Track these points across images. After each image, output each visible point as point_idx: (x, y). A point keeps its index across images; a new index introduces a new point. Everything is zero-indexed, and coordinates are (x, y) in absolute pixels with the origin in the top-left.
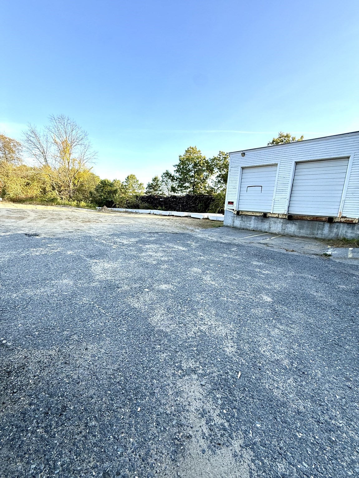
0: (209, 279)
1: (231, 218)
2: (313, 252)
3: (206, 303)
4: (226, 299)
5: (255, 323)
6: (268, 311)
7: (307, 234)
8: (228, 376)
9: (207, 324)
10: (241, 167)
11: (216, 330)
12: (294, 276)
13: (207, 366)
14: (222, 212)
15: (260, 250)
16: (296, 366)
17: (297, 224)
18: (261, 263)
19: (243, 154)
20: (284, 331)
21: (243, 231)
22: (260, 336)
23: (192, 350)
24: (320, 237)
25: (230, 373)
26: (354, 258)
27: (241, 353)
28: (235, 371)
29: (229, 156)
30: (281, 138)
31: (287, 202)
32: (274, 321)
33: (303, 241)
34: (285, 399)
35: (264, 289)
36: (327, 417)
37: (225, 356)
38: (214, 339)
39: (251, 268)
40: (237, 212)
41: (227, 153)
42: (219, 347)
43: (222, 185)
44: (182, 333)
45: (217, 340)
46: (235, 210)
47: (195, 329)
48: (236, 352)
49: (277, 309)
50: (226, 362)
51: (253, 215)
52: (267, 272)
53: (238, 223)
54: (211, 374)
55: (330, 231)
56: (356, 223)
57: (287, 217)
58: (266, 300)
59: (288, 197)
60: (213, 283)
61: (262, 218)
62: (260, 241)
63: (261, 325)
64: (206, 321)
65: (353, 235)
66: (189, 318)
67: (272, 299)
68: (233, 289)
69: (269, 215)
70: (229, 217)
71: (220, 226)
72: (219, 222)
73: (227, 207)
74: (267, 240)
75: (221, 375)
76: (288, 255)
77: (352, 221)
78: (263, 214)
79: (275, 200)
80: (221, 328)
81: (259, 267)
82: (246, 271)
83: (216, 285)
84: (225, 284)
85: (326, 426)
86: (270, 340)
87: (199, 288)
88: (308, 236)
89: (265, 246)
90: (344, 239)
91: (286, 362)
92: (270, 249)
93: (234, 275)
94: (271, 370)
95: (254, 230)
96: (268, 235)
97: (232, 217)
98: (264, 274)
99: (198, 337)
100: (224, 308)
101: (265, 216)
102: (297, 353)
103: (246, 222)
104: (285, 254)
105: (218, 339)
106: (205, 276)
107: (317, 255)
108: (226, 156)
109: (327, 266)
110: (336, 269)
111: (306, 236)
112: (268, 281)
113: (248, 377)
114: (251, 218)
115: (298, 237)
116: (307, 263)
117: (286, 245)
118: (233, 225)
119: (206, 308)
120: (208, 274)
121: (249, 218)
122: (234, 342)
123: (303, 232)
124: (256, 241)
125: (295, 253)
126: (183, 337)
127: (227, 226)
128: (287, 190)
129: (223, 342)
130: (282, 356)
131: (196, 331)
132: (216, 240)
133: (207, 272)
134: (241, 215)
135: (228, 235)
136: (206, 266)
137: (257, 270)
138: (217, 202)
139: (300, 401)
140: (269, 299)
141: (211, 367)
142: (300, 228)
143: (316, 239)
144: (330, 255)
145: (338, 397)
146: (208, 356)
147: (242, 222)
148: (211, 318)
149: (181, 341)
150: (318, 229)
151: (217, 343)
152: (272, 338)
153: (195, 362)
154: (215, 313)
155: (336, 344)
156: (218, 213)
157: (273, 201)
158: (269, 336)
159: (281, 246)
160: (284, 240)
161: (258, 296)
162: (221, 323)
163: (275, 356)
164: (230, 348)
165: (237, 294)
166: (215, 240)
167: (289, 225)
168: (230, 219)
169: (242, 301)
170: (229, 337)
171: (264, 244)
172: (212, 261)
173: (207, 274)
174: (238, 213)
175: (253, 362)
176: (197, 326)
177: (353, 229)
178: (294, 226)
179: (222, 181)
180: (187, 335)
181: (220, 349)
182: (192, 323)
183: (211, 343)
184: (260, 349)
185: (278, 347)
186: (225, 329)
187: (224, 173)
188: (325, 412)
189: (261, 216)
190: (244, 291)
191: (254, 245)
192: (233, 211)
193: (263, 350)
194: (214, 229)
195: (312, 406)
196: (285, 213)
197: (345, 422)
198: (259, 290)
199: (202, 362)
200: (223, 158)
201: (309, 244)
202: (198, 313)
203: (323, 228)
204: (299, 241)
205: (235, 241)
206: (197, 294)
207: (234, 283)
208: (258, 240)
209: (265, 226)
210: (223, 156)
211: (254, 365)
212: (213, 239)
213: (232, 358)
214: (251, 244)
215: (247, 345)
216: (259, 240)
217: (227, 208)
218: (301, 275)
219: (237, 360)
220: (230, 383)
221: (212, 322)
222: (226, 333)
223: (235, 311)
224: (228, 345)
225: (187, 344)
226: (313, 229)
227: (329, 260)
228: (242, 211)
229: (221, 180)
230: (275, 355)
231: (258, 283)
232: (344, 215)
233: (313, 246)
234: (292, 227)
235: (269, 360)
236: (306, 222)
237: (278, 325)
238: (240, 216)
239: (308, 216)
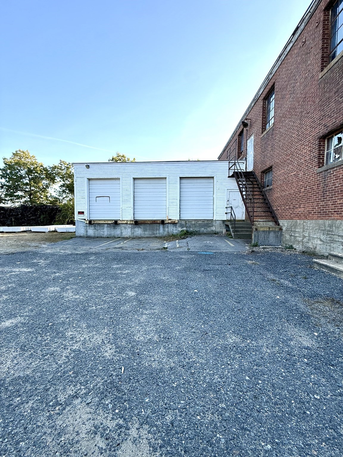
0: (71, 294)
1: (83, 228)
2: (156, 248)
3: (73, 320)
4: (94, 308)
5: (126, 318)
6: (134, 303)
7: (150, 235)
8: (112, 378)
9: (80, 341)
10: (88, 179)
11: (91, 342)
12: (148, 269)
13: (89, 382)
14: (73, 223)
15: (117, 254)
16: (162, 336)
17: (142, 227)
18: (121, 265)
19: (88, 167)
20: (149, 314)
21: (97, 239)
22: (133, 327)
23: (68, 377)
24: (159, 236)
25: (114, 374)
26: (180, 247)
27: (120, 350)
28: (118, 370)
29: (71, 167)
30: (119, 157)
31: (132, 209)
32: (141, 310)
33: (148, 240)
34: (161, 366)
35: (128, 286)
36: (187, 360)
37: (106, 361)
38: (91, 352)
39: (112, 272)
40: (89, 221)
41: (69, 163)
42: (98, 356)
43: (68, 195)
44: (50, 365)
45: (94, 351)
46: (86, 220)
47: (65, 353)
48: (115, 352)
49: (141, 299)
50: (109, 366)
51: (105, 223)
52: (127, 271)
53: (91, 232)
54: (96, 387)
55: (164, 230)
56: (177, 223)
57: (134, 223)
58: (131, 295)
59: (132, 206)
60: (78, 297)
61: (114, 225)
62: (115, 247)
63: (131, 317)
64: (78, 338)
65: (177, 231)
66: (56, 344)
67: (136, 292)
68: (99, 296)
69: (119, 222)
70: (81, 227)
71: (72, 238)
72: (70, 234)
73: (77, 217)
74: (122, 244)
75: (106, 381)
76: (140, 253)
77: (175, 222)
78: (114, 221)
79: (123, 209)
80: (95, 337)
81: (120, 269)
82: (108, 276)
83: (81, 297)
84: (90, 294)
85: (188, 366)
86: (141, 326)
87: (61, 308)
88: (151, 236)
89: (120, 250)
90: (173, 235)
91: (156, 338)
92: (125, 251)
93: (98, 282)
94: (147, 349)
95: (108, 237)
96: (121, 240)
97: (84, 226)
98: (125, 274)
99: (72, 359)
100: (95, 317)
101: (116, 223)
102: (161, 327)
103: (99, 231)
104: (138, 253)
105: (95, 349)
106: (66, 293)
107: (159, 249)
108: (68, 166)
109: (167, 256)
110: (172, 257)
111: (149, 236)
112: (129, 279)
113: (130, 367)
114: (104, 226)
115: (144, 238)
116: (154, 256)
117: (137, 245)
118: (87, 234)
119: (74, 325)
120: (69, 289)
121: (102, 226)
122: (112, 344)
123: (147, 233)
124: (112, 247)
125: (145, 251)
126: (52, 369)
127: (80, 237)
128: (130, 201)
129: (101, 349)
130: (152, 335)
131: (68, 354)
132: (70, 252)
133: (68, 287)
134: (93, 224)
135: (83, 245)
136: (64, 282)
137: (118, 272)
138: (64, 212)
139: (170, 360)
140: (133, 294)
141: (94, 380)
142: (145, 230)
143: (156, 237)
144: (167, 248)
145: (190, 342)
146: (88, 371)
147: (95, 230)
148: (83, 333)
149: (51, 374)
150: (156, 230)
151: (94, 354)
152: (142, 324)
153: (74, 386)
154: (86, 326)
155: (182, 308)
156: (67, 224)
157: (121, 209)
158: (139, 323)
159: (133, 248)
160: (135, 242)
161: (124, 294)
162: (94, 333)
163: (147, 337)
164: (109, 351)
165: (104, 299)
166: (69, 253)
167: (136, 229)
168: (83, 229)
169: (111, 303)
170: (105, 342)
171: (119, 248)
172: (71, 275)
173: (67, 289)
174: (90, 222)
175: (132, 352)
176: (68, 348)
177: (176, 227)
178: (140, 229)
179: (67, 191)
180: (57, 364)
181: (99, 357)
182: (60, 348)
183: (88, 358)
184: (135, 337)
185: (148, 329)
186: (101, 337)
187: (69, 183)
188: (185, 357)
189: (112, 223)
190: (110, 294)
191: (110, 250)
192: (85, 221)
193: (138, 337)
194: (65, 242)
195: (178, 358)
196: (132, 220)
197: (196, 356)
198: (123, 289)
199: (83, 381)
200: (66, 168)
201: (153, 242)
202: (66, 334)
203: (159, 228)
204: (145, 241)
205: (91, 250)
206: (60, 314)
207: (99, 290)
208: (113, 245)
209: (117, 232)
210: (65, 166)
211: (133, 354)
212: (67, 251)
213: (113, 359)
214: (108, 250)
215: (124, 341)
216: (115, 245)
217: (78, 218)
218: (151, 267)
219: (118, 358)
220: (116, 383)
221: (85, 337)
222: (102, 339)
223: (106, 316)
224: (106, 350)
225: (60, 373)
226: (153, 230)
227: (167, 251)
228: (94, 220)
229: (66, 189)
230: (147, 336)
231: (122, 283)
232: (170, 218)
233: (155, 244)
234: (139, 230)
235: (144, 343)
236: (148, 225)
237: (145, 312)
238: (93, 226)
239: (149, 220)
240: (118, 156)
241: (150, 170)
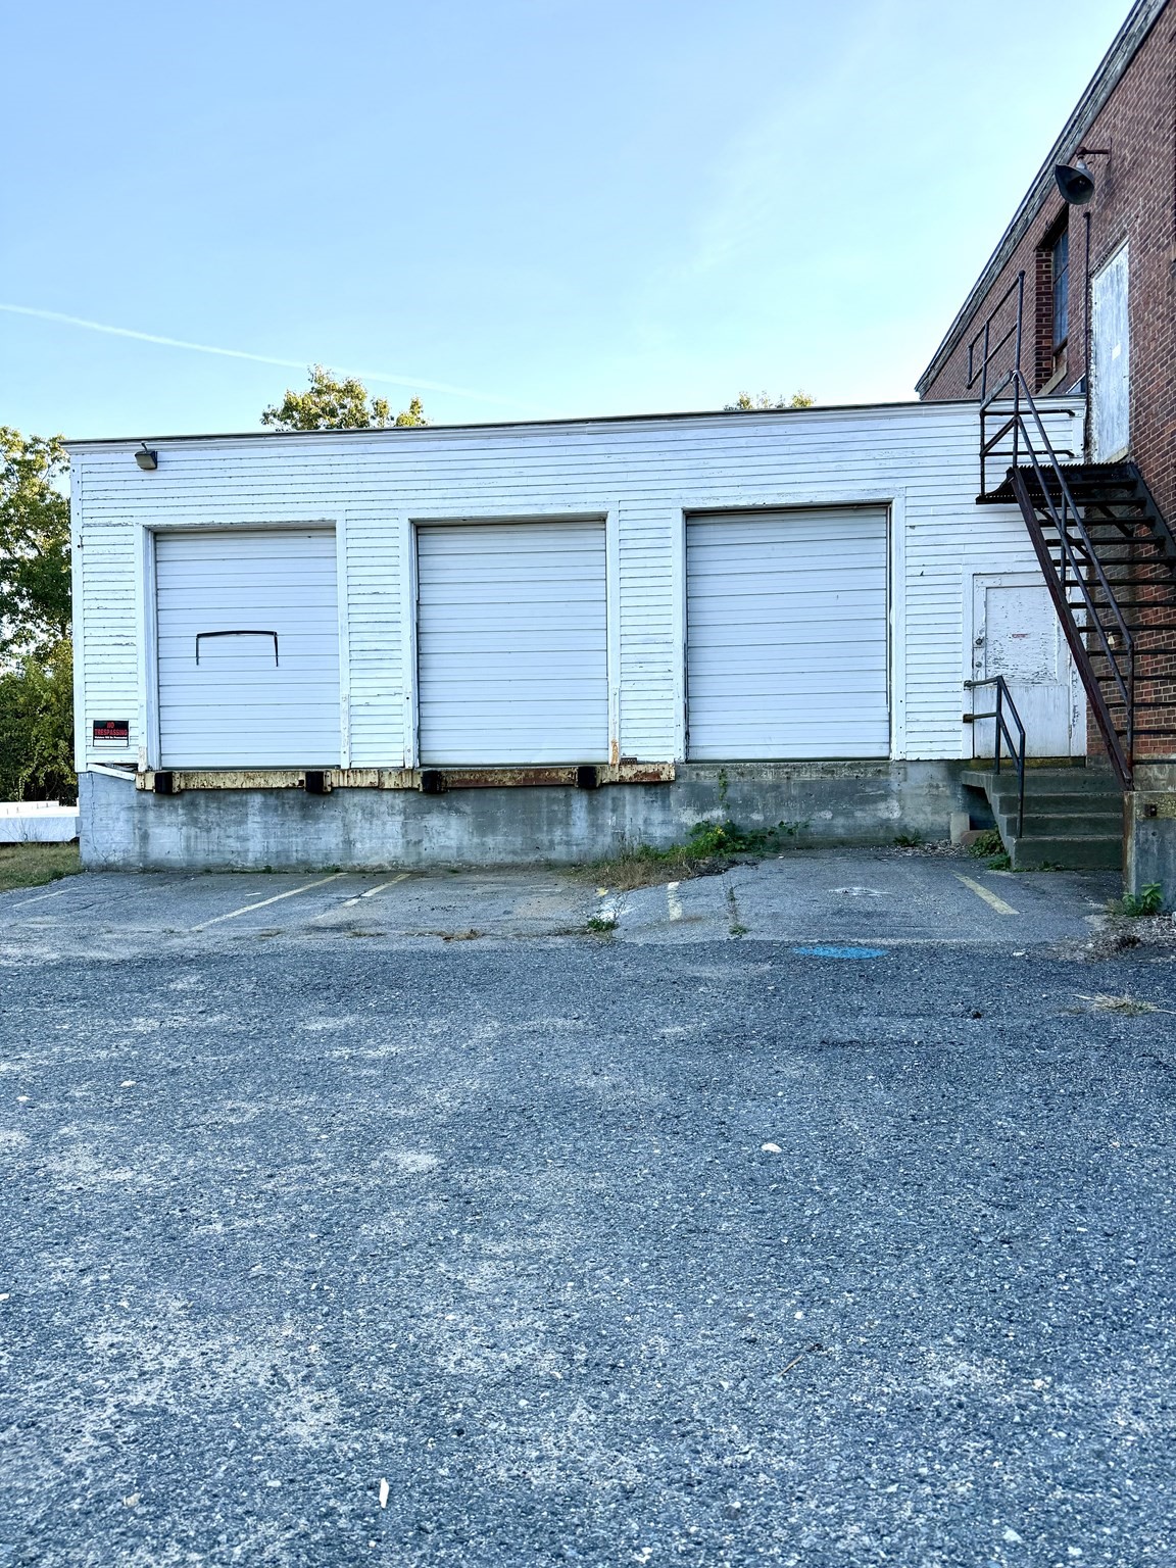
0: (87, 1164)
1: (123, 815)
2: (550, 926)
3: (113, 1279)
4: (219, 1227)
5: (391, 1273)
6: (433, 1207)
7: (514, 853)
8: (334, 1523)
9: (160, 1371)
10: (148, 529)
11: (215, 1375)
12: (504, 1037)
13: (223, 1538)
14: (61, 789)
15: (326, 962)
16: (583, 1357)
17: (468, 809)
18: (350, 1019)
19: (149, 459)
20: (516, 1258)
21: (206, 880)
22: (427, 1316)
23: (118, 1514)
24: (564, 858)
25: (343, 1509)
26: (688, 920)
27: (363, 1412)
28: (360, 1493)
29: (48, 460)
30: (325, 398)
31: (409, 708)
32: (467, 1238)
33: (504, 883)
34: (575, 1480)
35: (394, 1125)
36: (708, 1459)
37: (300, 1457)
38: (219, 1417)
39: (304, 1054)
40: (158, 777)
41: (36, 441)
42: (259, 1437)
43: (29, 625)
44: (25, 1468)
45: (236, 1415)
46: (141, 769)
47: (96, 1420)
48: (343, 1421)
49: (465, 1187)
50: (312, 1479)
51: (249, 784)
52: (384, 1051)
53: (170, 838)
54: (256, 1557)
55: (595, 826)
56: (668, 783)
57: (418, 782)
58: (412, 1170)
59: (409, 685)
60: (125, 1175)
61: (304, 796)
62: (312, 921)
63: (417, 1273)
64: (148, 1358)
65: (669, 831)
66: (43, 1383)
67: (438, 1154)
68: (241, 1172)
69: (334, 780)
70: (114, 809)
71: (58, 876)
72: (46, 851)
73: (88, 754)
74: (348, 907)
75: (306, 1536)
76: (456, 956)
77: (657, 774)
78: (302, 777)
79: (354, 701)
80: (236, 1357)
81: (346, 1037)
82: (282, 1073)
83: (145, 1179)
84: (191, 1162)
85: (710, 1485)
86: (472, 1311)
87: (43, 1226)
88: (517, 859)
89: (343, 938)
90: (646, 850)
91: (548, 1363)
92: (372, 946)
93: (229, 1104)
94: (501, 1412)
95: (268, 870)
96: (345, 882)
97: (131, 808)
98: (374, 1063)
99: (132, 1446)
100: (226, 1268)
101: (315, 785)
102: (577, 1316)
103: (216, 832)
104: (444, 957)
105: (240, 1408)
106: (63, 1158)
107: (568, 932)
108: (29, 457)
109: (610, 969)
110: (641, 971)
111: (509, 859)
112: (400, 1088)
113: (420, 1482)
114: (245, 804)
115: (481, 869)
116: (538, 971)
117: (437, 914)
118: (144, 855)
119: (125, 1304)
120: (73, 1140)
121: (234, 804)
122: (321, 1387)
123: (499, 845)
124: (294, 922)
125: (485, 943)
126: (40, 1485)
127: (107, 869)
128: (396, 654)
129: (271, 1408)
130: (529, 1349)
131: (107, 1424)
132: (54, 956)
133: (65, 1130)
134: (182, 792)
135: (128, 916)
136: (46, 1106)
137: (337, 1054)
138: (9, 729)
139: (623, 1459)
140: (425, 1161)
141: (246, 1531)
142: (484, 826)
143: (551, 866)
144: (612, 926)
145: (726, 1385)
146: (215, 1496)
147: (193, 831)
148: (171, 1337)
149: (36, 1503)
150: (551, 823)
151: (238, 1425)
152: (476, 1302)
153: (154, 1550)
154: (185, 1307)
155: (691, 1231)
156: (28, 797)
157: (344, 706)
158: (463, 1299)
159: (415, 925)
160: (427, 894)
161: (375, 1165)
162: (230, 1339)
163: (503, 1361)
164: (312, 1419)
165: (270, 1186)
166: (48, 957)
167: (435, 821)
168: (121, 825)
169: (305, 1208)
170: (290, 1378)
171: (337, 928)
172: (82, 1072)
173: (66, 1141)
174: (165, 782)
175: (426, 1421)
176: (102, 1401)
177: (666, 807)
178: (454, 820)
179: (24, 605)
180: (58, 1463)
181: (264, 1440)
182: (66, 1400)
183: (208, 1442)
184: (441, 1361)
185: (506, 1325)
186: (264, 1355)
187: (32, 554)
188: (700, 1448)
189: (293, 788)
190: (300, 1162)
191: (286, 941)
192: (130, 776)
193: (455, 1358)
194: (22, 898)
195: (662, 1451)
196: (409, 765)
197: (757, 1444)
198: (369, 1140)
199: (192, 1533)
200: (16, 467)
201: (531, 893)
202: (89, 1340)
203: (568, 813)
204: (487, 888)
205: (177, 941)
206: (45, 1254)
207: (239, 1142)
208: (301, 914)
209: (324, 837)
210: (12, 455)
211: (434, 1428)
212: (36, 951)
213: (331, 1449)
214: (273, 941)
215: (383, 1373)
216: (309, 913)
217: (91, 759)
218: (525, 1026)
219: (358, 1446)
220: (352, 1542)
221: (183, 1353)
222: (273, 1367)
223: (286, 1263)
224: (296, 1410)
225: (78, 1500)
226: (533, 825)
227: (613, 943)
228: (187, 773)
229: (18, 593)
230: (504, 1355)
231: (364, 1107)
232: (630, 753)
233: (546, 902)
234: (448, 826)
235: (486, 1386)
236: (502, 796)
237: (489, 1246)
238: (178, 802)
239: (505, 768)
240: (319, 393)
241: (513, 472)
